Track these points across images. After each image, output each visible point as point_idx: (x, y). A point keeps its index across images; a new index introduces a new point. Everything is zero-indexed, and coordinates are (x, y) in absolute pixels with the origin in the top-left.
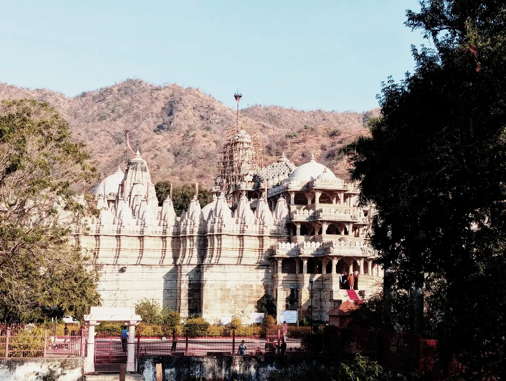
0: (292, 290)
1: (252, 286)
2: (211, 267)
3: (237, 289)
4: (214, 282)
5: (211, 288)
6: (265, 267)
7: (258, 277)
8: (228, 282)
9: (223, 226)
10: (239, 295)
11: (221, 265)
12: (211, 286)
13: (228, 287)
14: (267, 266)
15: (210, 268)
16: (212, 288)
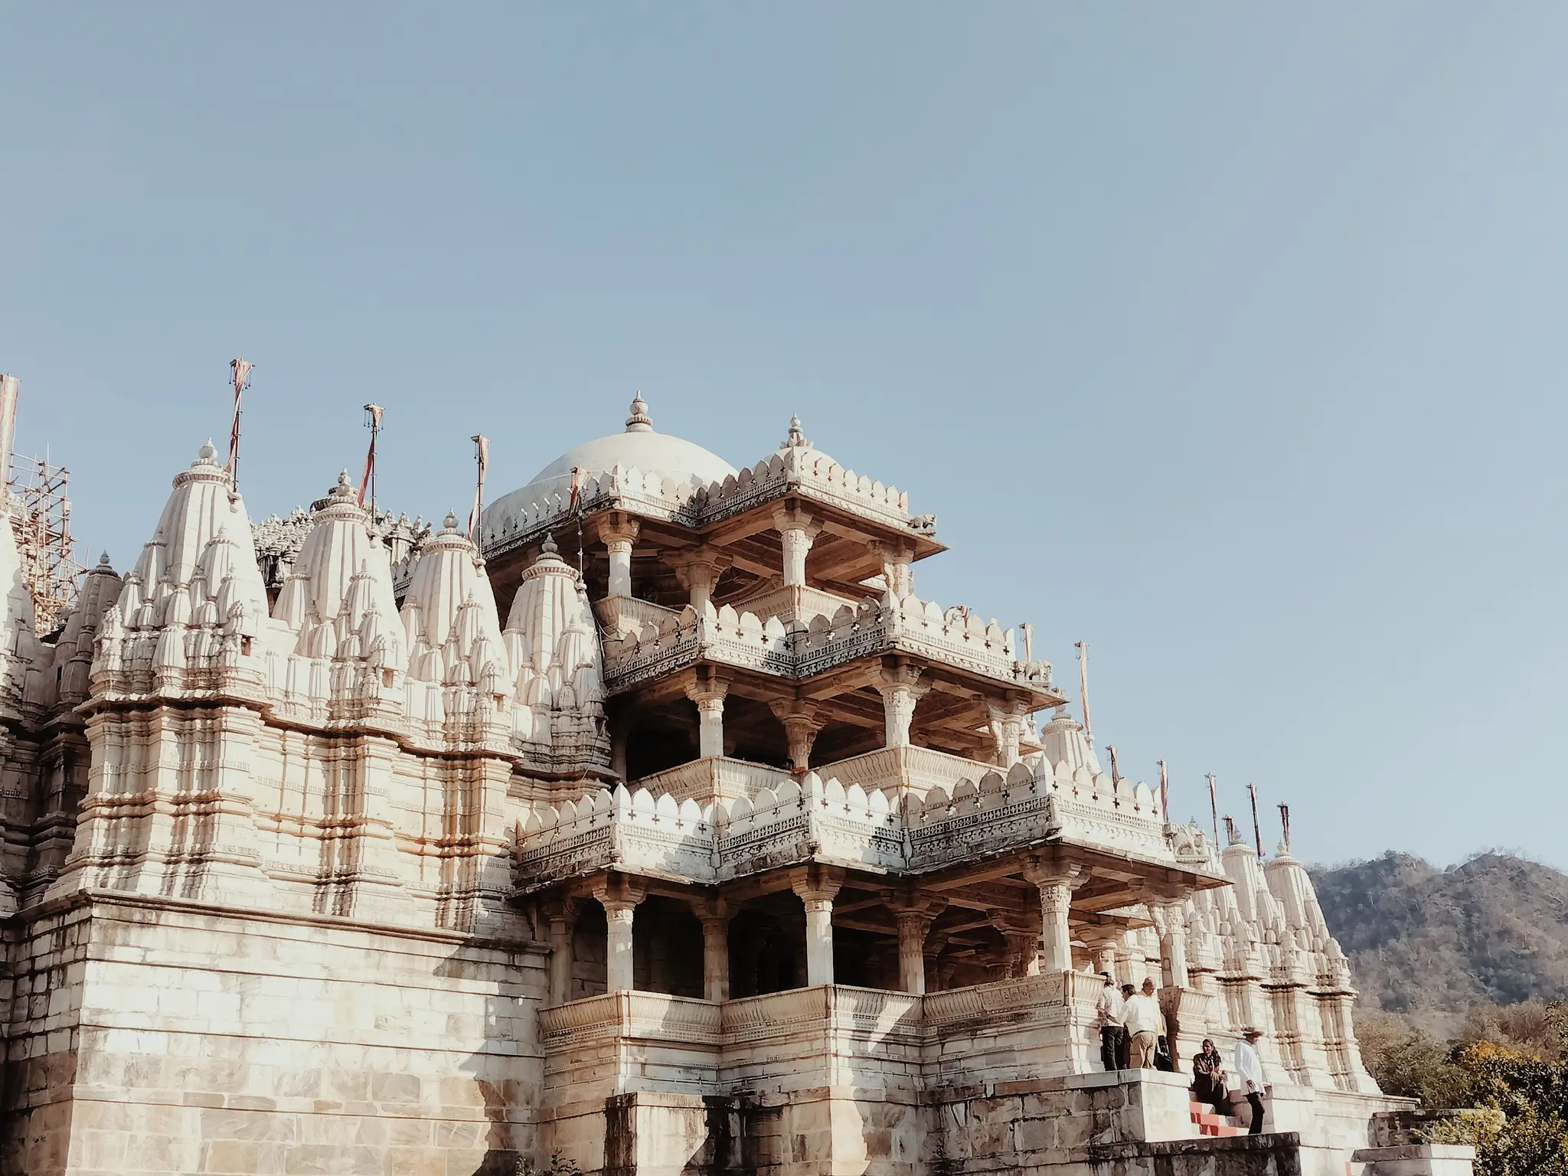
0: (717, 1109)
1: (413, 1084)
2: (143, 924)
3: (320, 1109)
4: (155, 1045)
5: (136, 1093)
6: (500, 957)
7: (454, 1024)
8: (256, 1054)
9: (233, 647)
10: (327, 1152)
11: (217, 912)
12: (133, 1073)
13: (256, 1087)
14: (514, 948)
15: (135, 934)
16: (142, 1091)
